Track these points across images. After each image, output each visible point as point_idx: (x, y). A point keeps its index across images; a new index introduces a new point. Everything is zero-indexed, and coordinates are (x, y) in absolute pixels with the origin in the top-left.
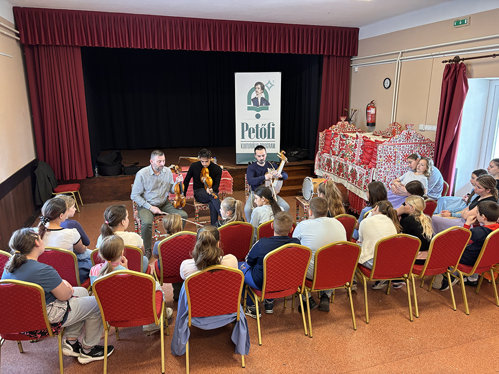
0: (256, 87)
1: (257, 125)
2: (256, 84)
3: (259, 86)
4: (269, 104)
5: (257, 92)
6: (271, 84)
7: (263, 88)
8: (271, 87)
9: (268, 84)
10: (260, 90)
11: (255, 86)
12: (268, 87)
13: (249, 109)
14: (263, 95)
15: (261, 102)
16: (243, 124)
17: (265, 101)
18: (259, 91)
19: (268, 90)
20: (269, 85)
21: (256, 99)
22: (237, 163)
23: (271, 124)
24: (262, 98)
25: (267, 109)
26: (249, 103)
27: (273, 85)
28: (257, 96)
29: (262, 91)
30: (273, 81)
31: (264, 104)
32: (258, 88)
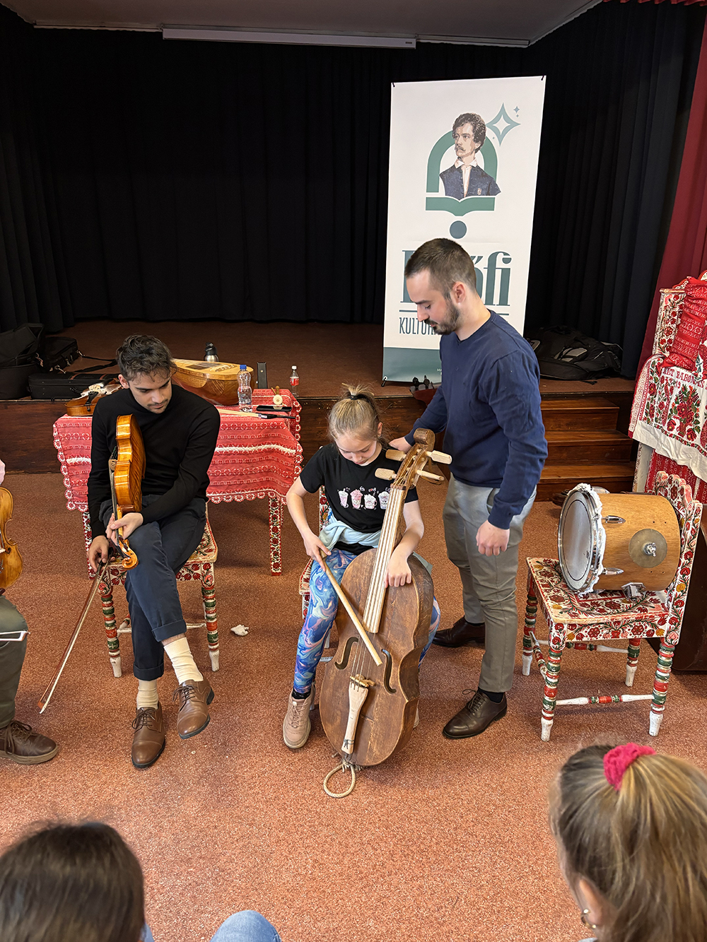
0: (459, 130)
2: (459, 122)
3: (468, 128)
4: (496, 190)
5: (459, 148)
6: (507, 119)
7: (480, 136)
8: (506, 130)
9: (497, 120)
10: (470, 141)
11: (455, 127)
12: (496, 130)
13: (432, 205)
14: (479, 161)
15: (471, 181)
17: (485, 183)
18: (468, 144)
19: (495, 143)
20: (501, 125)
21: (455, 171)
22: (386, 378)
23: (500, 257)
24: (475, 170)
25: (490, 206)
26: (432, 187)
27: (513, 124)
28: (460, 163)
29: (477, 145)
30: (517, 110)
31: (479, 191)
32: (465, 135)
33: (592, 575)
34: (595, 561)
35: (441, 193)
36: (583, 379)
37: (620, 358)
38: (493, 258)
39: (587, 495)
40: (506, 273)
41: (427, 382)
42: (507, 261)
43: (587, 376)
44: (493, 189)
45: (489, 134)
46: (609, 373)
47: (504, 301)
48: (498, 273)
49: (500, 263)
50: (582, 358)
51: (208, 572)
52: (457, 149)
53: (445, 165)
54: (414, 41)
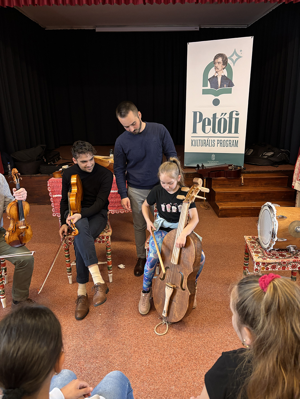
0: (216, 61)
1: (215, 115)
2: (216, 57)
3: (220, 60)
4: (232, 85)
5: (216, 68)
6: (237, 55)
7: (225, 62)
8: (237, 60)
9: (232, 55)
10: (221, 65)
11: (214, 60)
12: (232, 60)
13: (205, 92)
14: (225, 73)
15: (221, 82)
16: (195, 113)
17: (228, 82)
18: (220, 66)
19: (232, 65)
20: (235, 57)
21: (215, 78)
22: (185, 165)
23: (234, 113)
24: (223, 77)
25: (230, 92)
26: (205, 85)
27: (240, 57)
28: (217, 74)
29: (224, 67)
30: (241, 51)
31: (225, 85)
32: (219, 63)
33: (272, 241)
34: (273, 235)
35: (209, 87)
36: (272, 165)
37: (289, 156)
38: (231, 114)
39: (270, 207)
40: (237, 120)
41: (203, 166)
42: (237, 114)
43: (274, 164)
44: (231, 84)
45: (229, 61)
46: (284, 162)
47: (236, 132)
48: (234, 120)
49: (234, 116)
50: (272, 156)
51: (108, 240)
52: (215, 69)
53: (210, 76)
54: (198, 28)
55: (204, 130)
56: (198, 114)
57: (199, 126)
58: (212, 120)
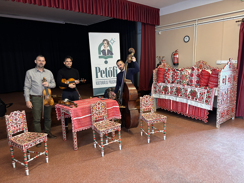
0: (104, 42)
1: (106, 69)
2: (104, 41)
3: (106, 42)
5: (104, 46)
6: (113, 41)
7: (108, 43)
10: (106, 44)
11: (103, 42)
16: (96, 68)
17: (110, 53)
19: (111, 45)
20: (112, 42)
21: (104, 51)
22: (94, 95)
23: (115, 67)
24: (108, 50)
25: (112, 57)
26: (100, 54)
27: (114, 42)
28: (105, 49)
31: (109, 54)
32: (105, 43)
40: (116, 70)
44: (112, 54)
54: (64, 22)
55: (102, 76)
56: (98, 68)
57: (99, 74)
58: (105, 71)
